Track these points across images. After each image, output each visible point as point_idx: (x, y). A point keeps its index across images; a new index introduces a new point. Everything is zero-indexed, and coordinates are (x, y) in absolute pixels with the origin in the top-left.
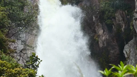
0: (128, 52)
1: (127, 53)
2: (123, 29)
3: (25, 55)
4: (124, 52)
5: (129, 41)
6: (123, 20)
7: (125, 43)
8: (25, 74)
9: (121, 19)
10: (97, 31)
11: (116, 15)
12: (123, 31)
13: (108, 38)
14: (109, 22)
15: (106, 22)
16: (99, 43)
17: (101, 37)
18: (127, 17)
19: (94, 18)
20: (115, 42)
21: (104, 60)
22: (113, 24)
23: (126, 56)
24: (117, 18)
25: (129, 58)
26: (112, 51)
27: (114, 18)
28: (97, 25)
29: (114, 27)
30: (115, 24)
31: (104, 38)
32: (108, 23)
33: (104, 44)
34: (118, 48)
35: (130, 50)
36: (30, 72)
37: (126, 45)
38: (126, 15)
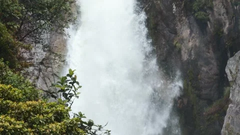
0: (234, 72)
1: (231, 72)
2: (225, 30)
3: (49, 69)
4: (227, 71)
5: (236, 52)
6: (227, 13)
7: (229, 55)
8: (47, 113)
9: (223, 11)
10: (178, 31)
11: (214, 3)
12: (227, 33)
13: (198, 44)
14: (200, 15)
15: (196, 14)
16: (183, 52)
17: (185, 42)
18: (233, 7)
19: (174, 7)
20: (211, 51)
21: (190, 83)
22: (209, 20)
23: (230, 78)
24: (215, 9)
25: (234, 81)
26: (204, 69)
27: (211, 8)
28: (180, 21)
29: (209, 26)
30: (211, 19)
31: (190, 44)
32: (200, 17)
33: (190, 55)
34: (215, 64)
35: (237, 67)
36: (58, 109)
37: (231, 59)
38: (232, 3)
